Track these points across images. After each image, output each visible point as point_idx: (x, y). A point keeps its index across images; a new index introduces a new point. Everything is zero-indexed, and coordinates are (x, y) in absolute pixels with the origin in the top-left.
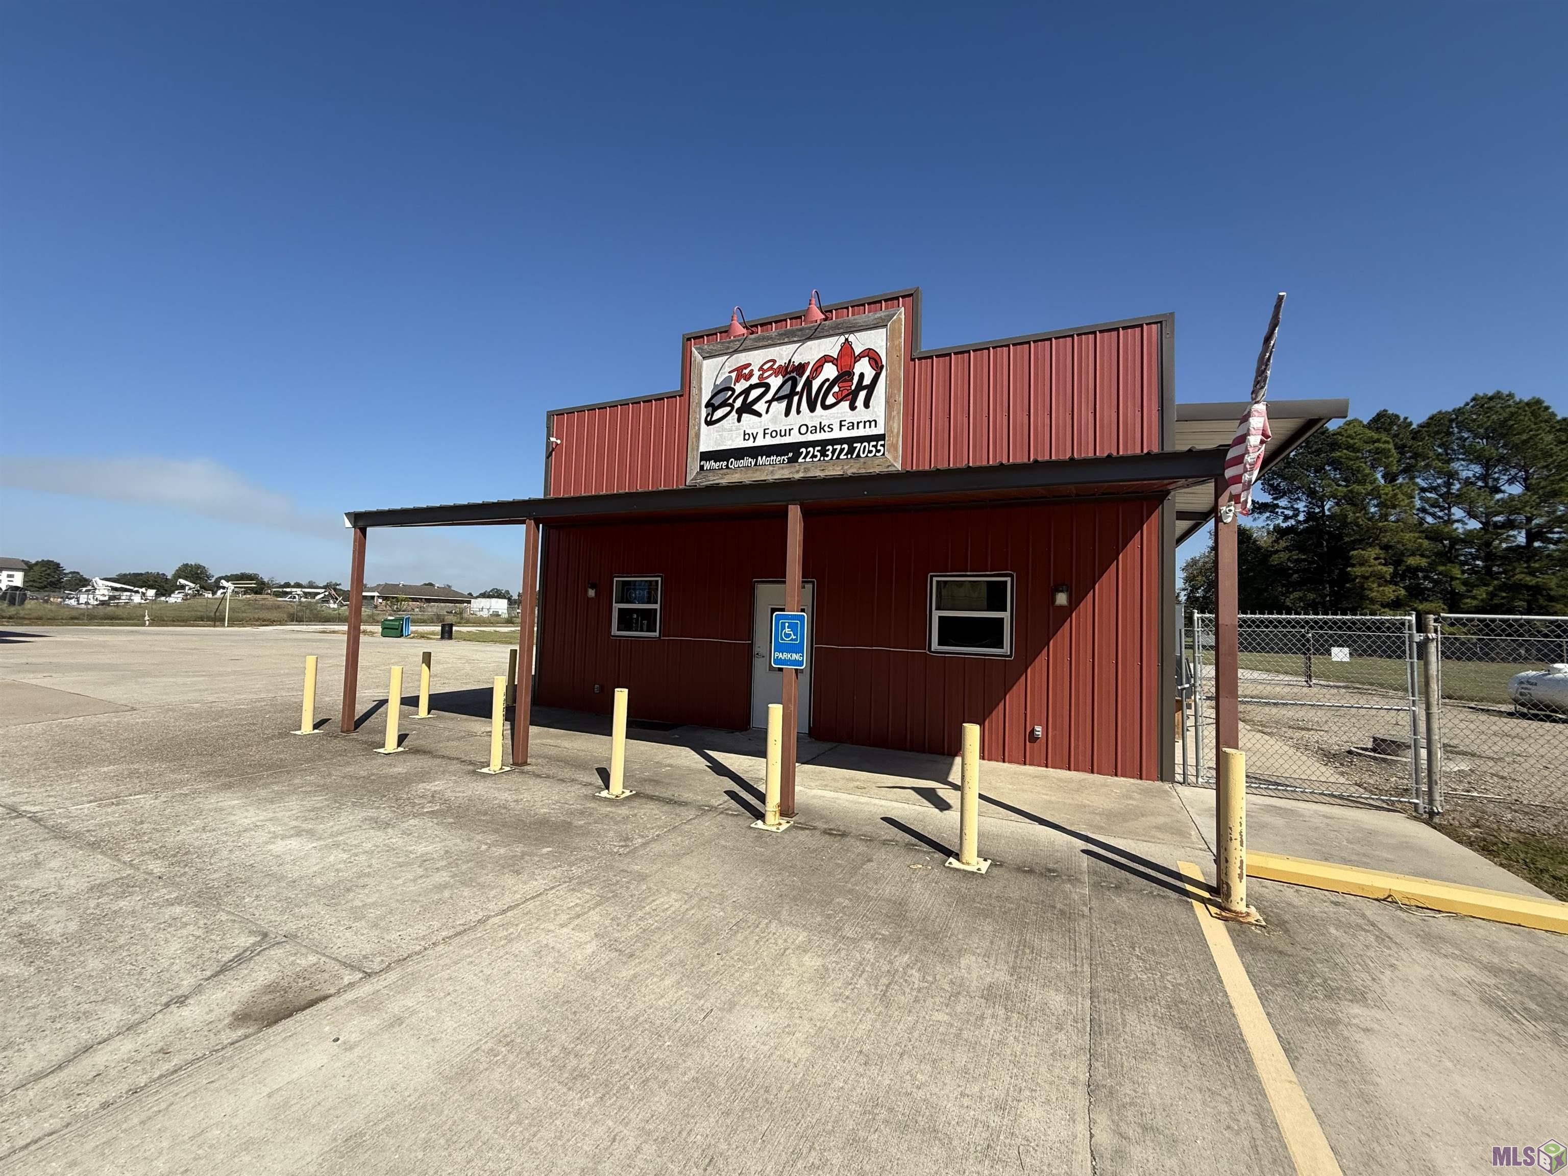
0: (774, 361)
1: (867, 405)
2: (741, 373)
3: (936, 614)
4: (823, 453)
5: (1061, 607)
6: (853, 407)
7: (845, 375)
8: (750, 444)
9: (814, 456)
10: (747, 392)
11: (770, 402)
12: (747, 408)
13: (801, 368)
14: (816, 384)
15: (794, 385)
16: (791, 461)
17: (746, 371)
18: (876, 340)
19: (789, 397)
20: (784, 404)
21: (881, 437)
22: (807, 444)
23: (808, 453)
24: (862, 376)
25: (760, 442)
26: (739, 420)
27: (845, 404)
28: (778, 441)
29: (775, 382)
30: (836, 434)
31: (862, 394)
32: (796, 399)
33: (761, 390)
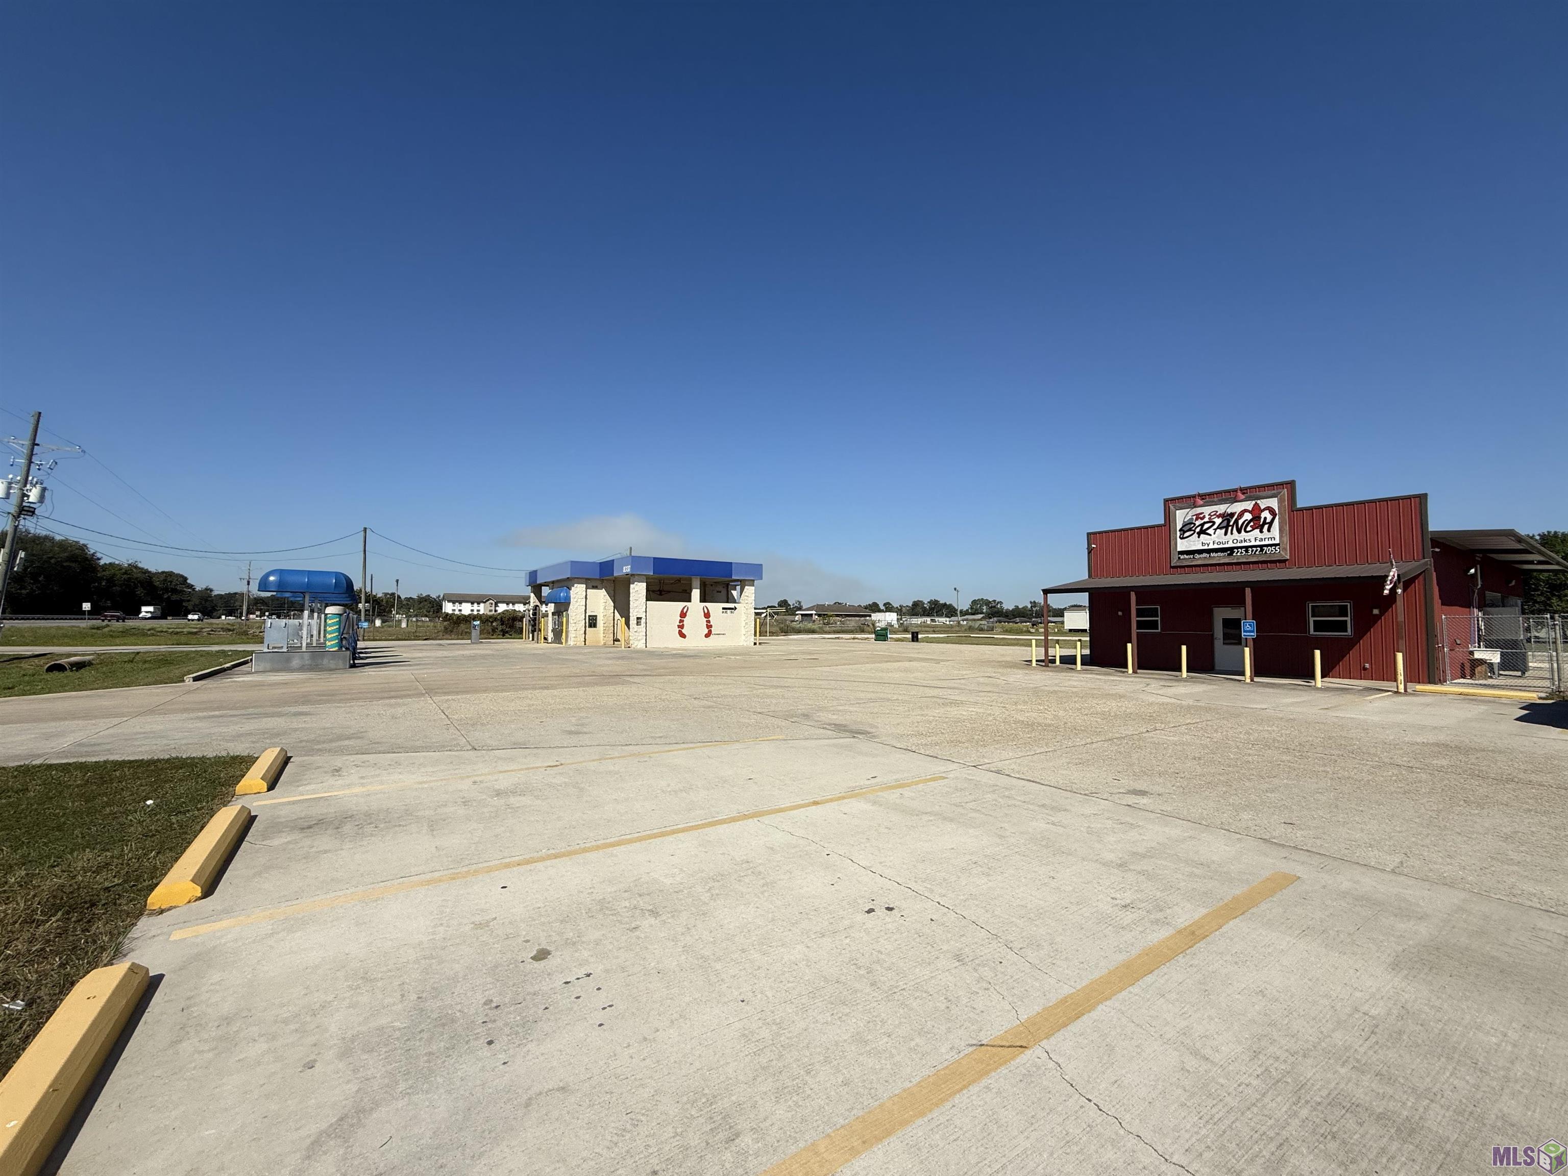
0: (1217, 512)
1: (1269, 530)
2: (1198, 517)
3: (1312, 620)
4: (1247, 551)
5: (1376, 615)
6: (1261, 532)
7: (1256, 518)
8: (1206, 547)
9: (1241, 553)
10: (1202, 525)
12: (1203, 532)
13: (1232, 515)
14: (1240, 522)
15: (1229, 521)
16: (1228, 555)
17: (1202, 516)
18: (1274, 503)
19: (1227, 528)
20: (1224, 530)
21: (1278, 545)
22: (1237, 548)
23: (1238, 552)
24: (1265, 518)
25: (1211, 546)
26: (1199, 537)
27: (1257, 531)
28: (1221, 546)
29: (1218, 521)
30: (1253, 543)
31: (1266, 527)
32: (1230, 528)
33: (1210, 524)
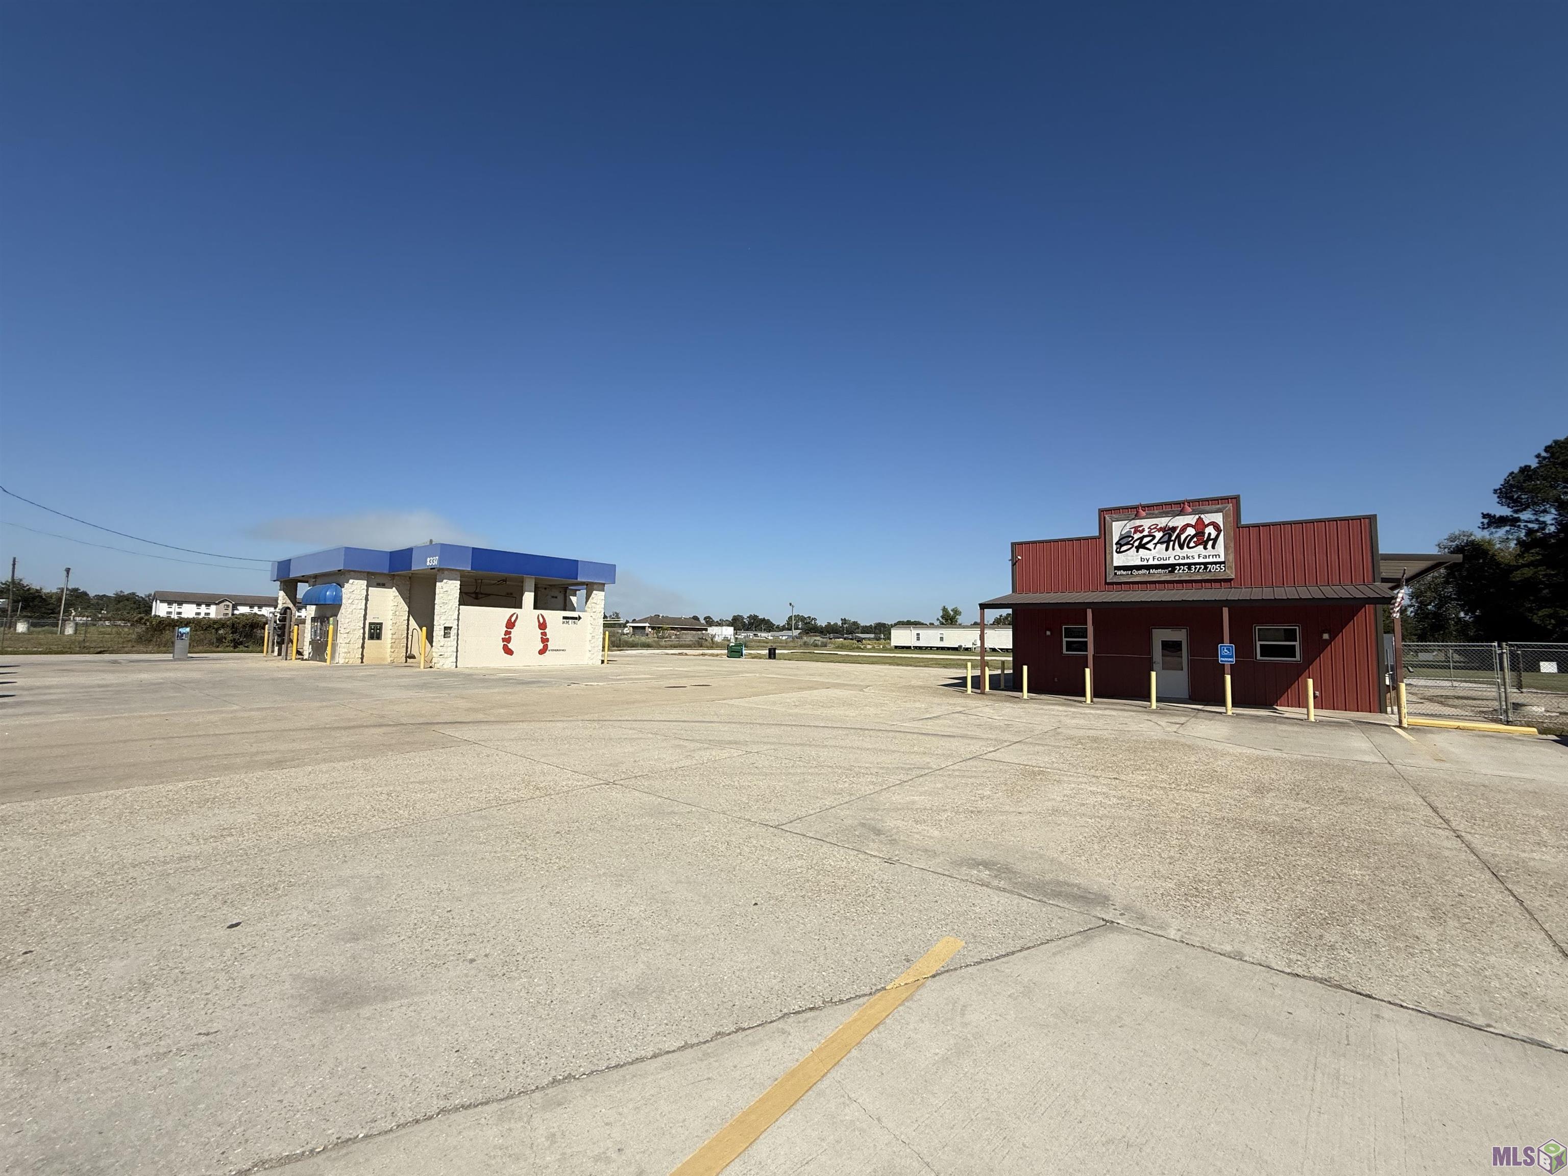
0: (1157, 525)
1: (1213, 547)
2: (1137, 529)
3: (1258, 643)
4: (1189, 569)
5: (1326, 640)
6: (1205, 548)
7: (1200, 534)
8: (1145, 563)
9: (1184, 570)
10: (1141, 539)
11: (1156, 544)
12: (1142, 546)
13: (1174, 529)
14: (1183, 537)
15: (1170, 536)
16: (1170, 572)
17: (1141, 529)
18: (1218, 518)
19: (1168, 542)
20: (1165, 545)
21: (1223, 563)
22: (1179, 565)
23: (1180, 569)
24: (1210, 534)
25: (1151, 562)
26: (1137, 551)
28: (1162, 562)
29: (1159, 535)
30: (1196, 560)
31: (1210, 543)
32: (1171, 543)
33: (1150, 538)
